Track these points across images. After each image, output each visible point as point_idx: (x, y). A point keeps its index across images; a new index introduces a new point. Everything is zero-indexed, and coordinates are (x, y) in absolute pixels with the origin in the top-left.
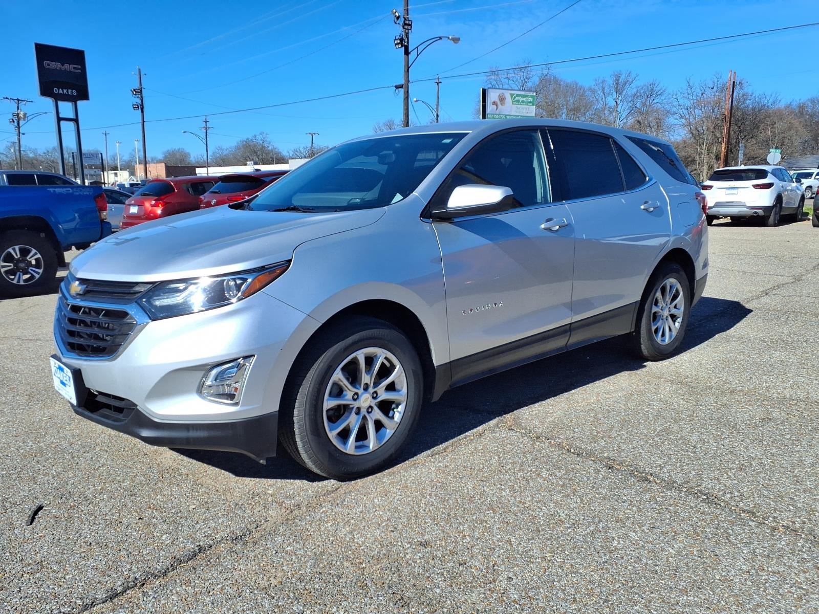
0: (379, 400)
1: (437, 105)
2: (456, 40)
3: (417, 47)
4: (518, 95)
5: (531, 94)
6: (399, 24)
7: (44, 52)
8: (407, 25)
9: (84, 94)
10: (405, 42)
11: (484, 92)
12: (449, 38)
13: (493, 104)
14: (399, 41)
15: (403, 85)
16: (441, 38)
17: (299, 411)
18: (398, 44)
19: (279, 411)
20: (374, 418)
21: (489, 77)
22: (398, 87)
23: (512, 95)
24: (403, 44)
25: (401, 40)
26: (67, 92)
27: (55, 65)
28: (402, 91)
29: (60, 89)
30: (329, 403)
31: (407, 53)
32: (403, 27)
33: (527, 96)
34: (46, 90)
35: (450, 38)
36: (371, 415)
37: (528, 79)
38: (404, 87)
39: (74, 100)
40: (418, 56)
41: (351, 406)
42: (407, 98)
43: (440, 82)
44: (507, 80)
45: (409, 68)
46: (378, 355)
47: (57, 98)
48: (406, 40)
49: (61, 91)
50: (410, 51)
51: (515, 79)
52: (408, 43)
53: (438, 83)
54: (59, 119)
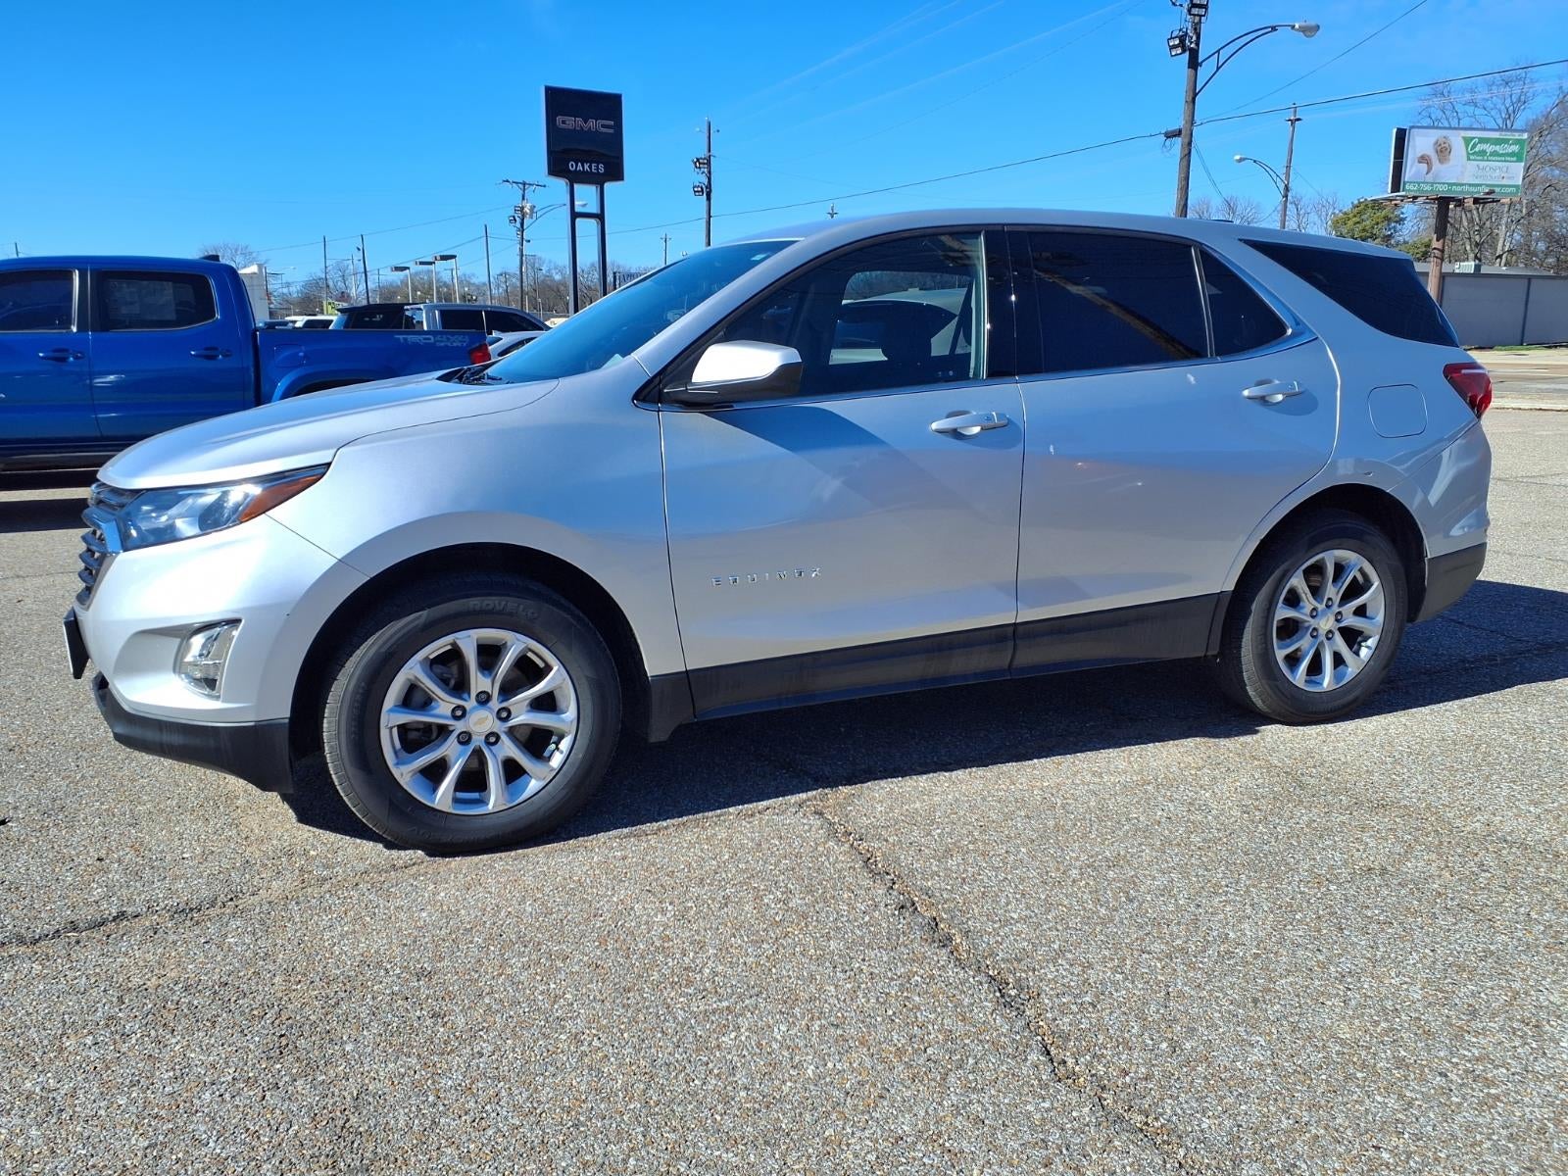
0: (513, 723)
1: (1288, 167)
2: (1310, 30)
3: (1218, 51)
4: (1482, 141)
5: (1517, 136)
6: (1181, 5)
7: (559, 101)
8: (1198, 7)
9: (615, 172)
10: (1191, 43)
11: (1401, 136)
12: (1293, 27)
13: (1420, 162)
14: (1177, 42)
15: (1180, 131)
16: (1274, 29)
18: (1175, 47)
19: (290, 719)
20: (501, 757)
21: (1426, 103)
22: (1170, 135)
23: (1467, 141)
24: (1189, 48)
25: (1182, 39)
26: (590, 167)
27: (570, 122)
28: (1178, 141)
29: (580, 164)
31: (1194, 63)
32: (1189, 11)
33: (1506, 141)
34: (558, 165)
35: (1297, 26)
36: (494, 748)
37: (1522, 101)
38: (1183, 135)
39: (598, 180)
40: (1218, 68)
41: (451, 728)
42: (1187, 156)
43: (1299, 120)
44: (1470, 109)
45: (1195, 95)
46: (509, 644)
47: (574, 178)
48: (1194, 38)
49: (580, 167)
50: (1200, 61)
51: (1489, 104)
52: (1198, 44)
53: (1293, 122)
54: (575, 215)
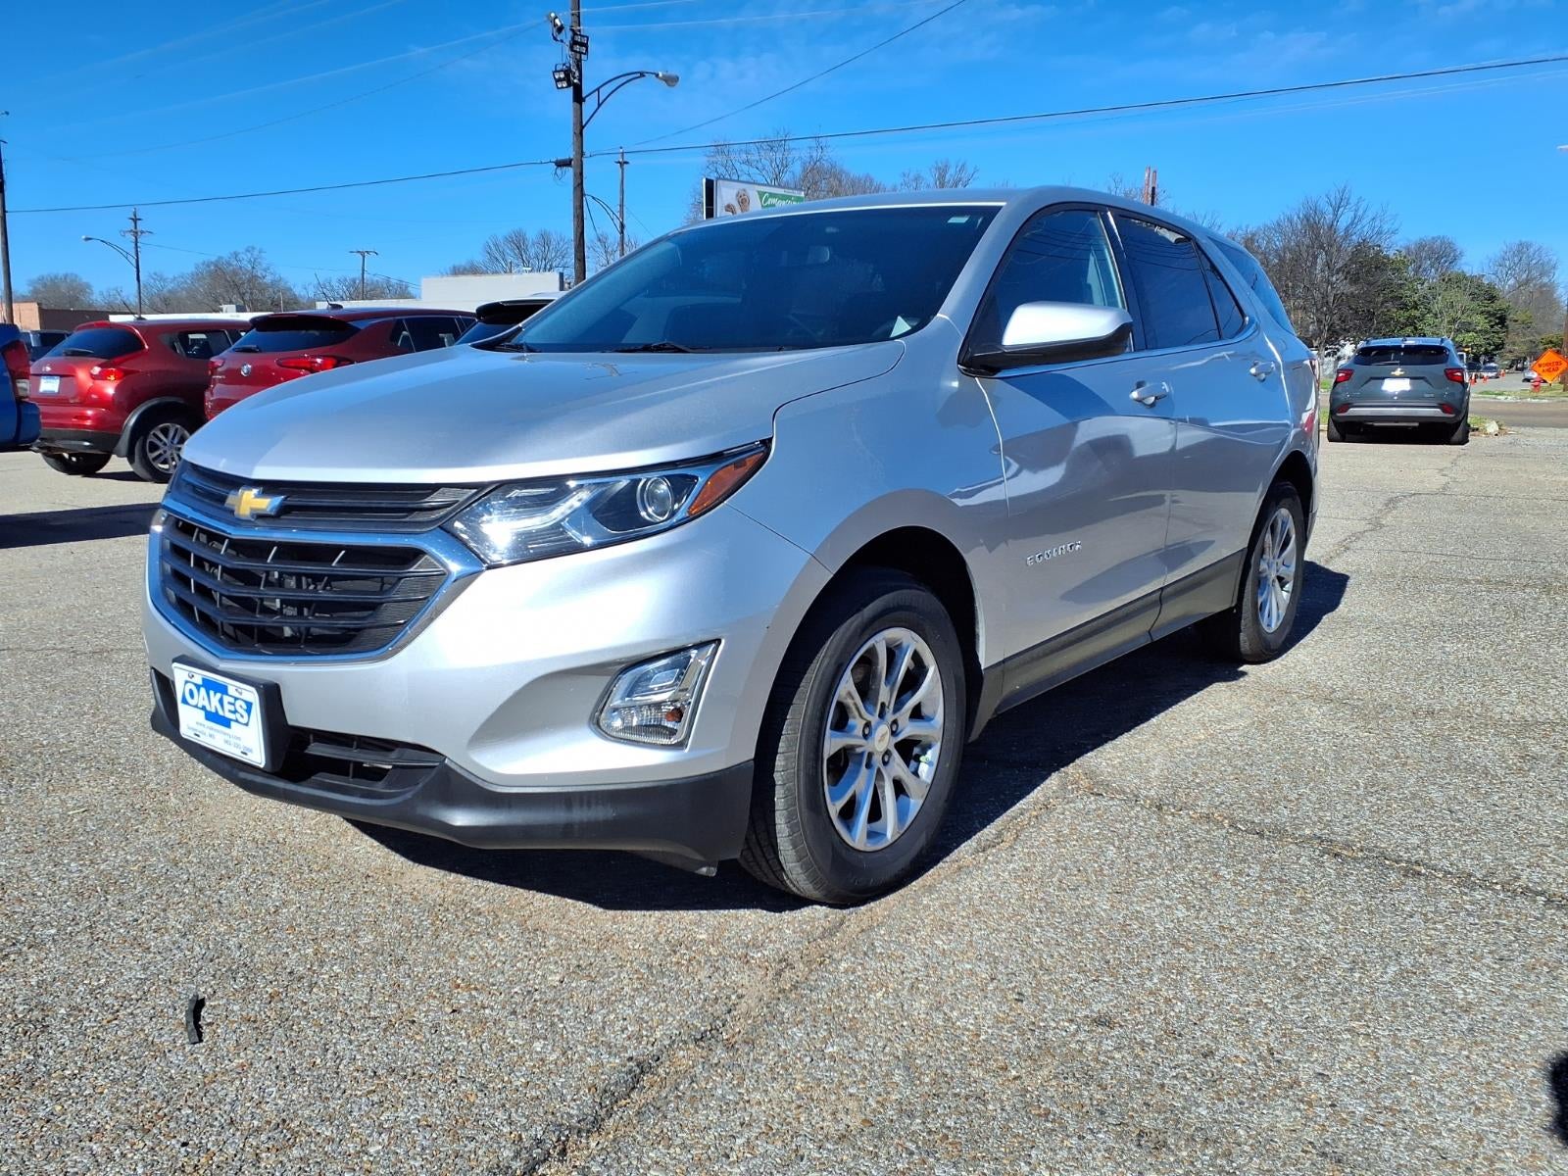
0: (900, 737)
1: (622, 206)
2: (671, 81)
3: (598, 89)
4: (772, 195)
5: (796, 193)
6: (562, 41)
8: (579, 44)
10: (575, 78)
11: (710, 186)
12: (657, 75)
13: (727, 210)
14: (562, 76)
15: (571, 160)
16: (642, 75)
17: (786, 759)
18: (560, 80)
19: (754, 759)
20: (893, 774)
21: (712, 159)
22: (561, 164)
23: (761, 194)
24: (571, 80)
25: (568, 72)
28: (570, 172)
30: (832, 744)
31: (579, 98)
32: (572, 48)
33: (789, 198)
35: (661, 75)
36: (889, 767)
37: (784, 166)
38: (573, 164)
40: (599, 105)
41: (859, 750)
42: (579, 187)
43: (626, 163)
44: (745, 167)
45: (583, 127)
46: (905, 645)
48: (577, 74)
50: (584, 95)
51: (760, 166)
52: (580, 80)
53: (622, 164)
